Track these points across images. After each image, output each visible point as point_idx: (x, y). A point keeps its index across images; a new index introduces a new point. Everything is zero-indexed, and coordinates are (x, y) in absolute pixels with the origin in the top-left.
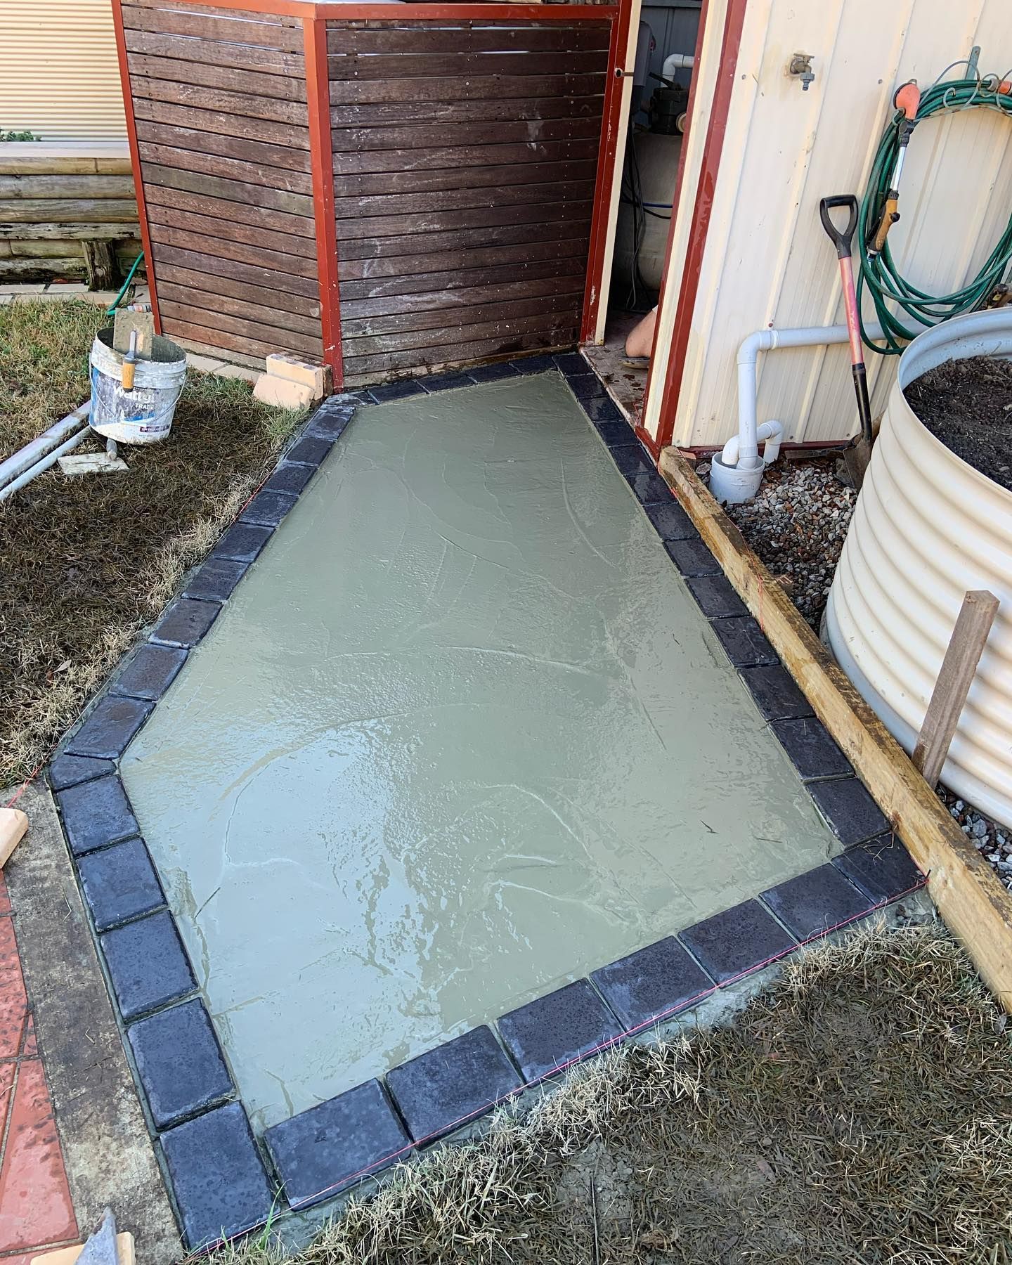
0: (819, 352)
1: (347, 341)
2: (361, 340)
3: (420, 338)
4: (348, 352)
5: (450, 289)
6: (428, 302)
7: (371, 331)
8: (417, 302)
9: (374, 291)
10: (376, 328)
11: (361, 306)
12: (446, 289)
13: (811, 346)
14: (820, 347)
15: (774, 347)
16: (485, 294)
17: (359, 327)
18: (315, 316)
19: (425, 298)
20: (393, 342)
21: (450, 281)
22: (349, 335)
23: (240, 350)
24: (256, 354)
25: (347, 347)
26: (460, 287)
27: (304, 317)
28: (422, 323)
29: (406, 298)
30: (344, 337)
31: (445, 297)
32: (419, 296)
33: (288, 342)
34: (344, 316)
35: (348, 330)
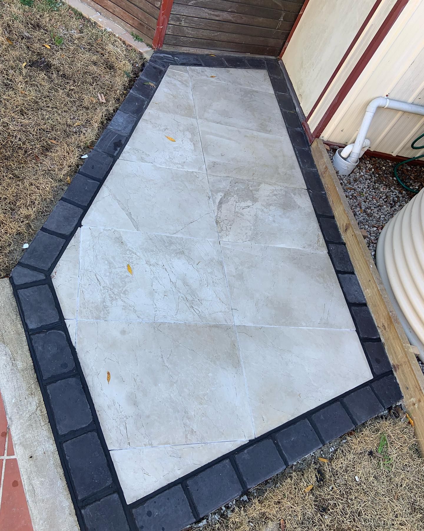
0: (400, 114)
1: (170, 25)
2: (178, 27)
3: (206, 33)
4: (169, 31)
5: (229, 12)
6: (217, 16)
7: (184, 23)
8: (211, 14)
9: (192, 2)
10: (186, 23)
11: (184, 8)
12: (228, 11)
13: (397, 110)
14: (401, 112)
15: (386, 107)
16: (245, 19)
17: (179, 20)
18: (157, 6)
19: (216, 13)
20: (193, 33)
21: (231, 8)
22: (172, 22)
23: (108, 9)
24: (117, 14)
25: (169, 29)
26: (234, 12)
27: (150, 4)
28: (210, 26)
29: (206, 10)
30: (169, 23)
31: (225, 16)
32: (213, 11)
33: (137, 14)
34: (173, 11)
35: (172, 19)
